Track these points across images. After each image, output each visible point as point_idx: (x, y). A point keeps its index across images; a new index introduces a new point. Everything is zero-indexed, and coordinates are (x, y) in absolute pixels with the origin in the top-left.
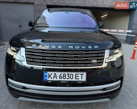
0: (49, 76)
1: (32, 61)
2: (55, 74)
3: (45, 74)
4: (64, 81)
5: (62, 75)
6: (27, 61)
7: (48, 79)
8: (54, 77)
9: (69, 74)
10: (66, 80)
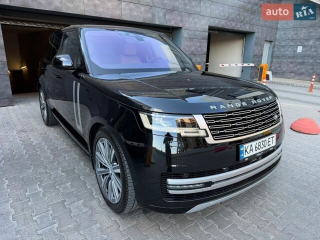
0: (246, 151)
1: (221, 134)
2: (251, 145)
3: (241, 149)
4: (259, 153)
5: (257, 146)
6: (213, 135)
7: (245, 156)
8: (251, 150)
9: (263, 141)
10: (261, 150)
